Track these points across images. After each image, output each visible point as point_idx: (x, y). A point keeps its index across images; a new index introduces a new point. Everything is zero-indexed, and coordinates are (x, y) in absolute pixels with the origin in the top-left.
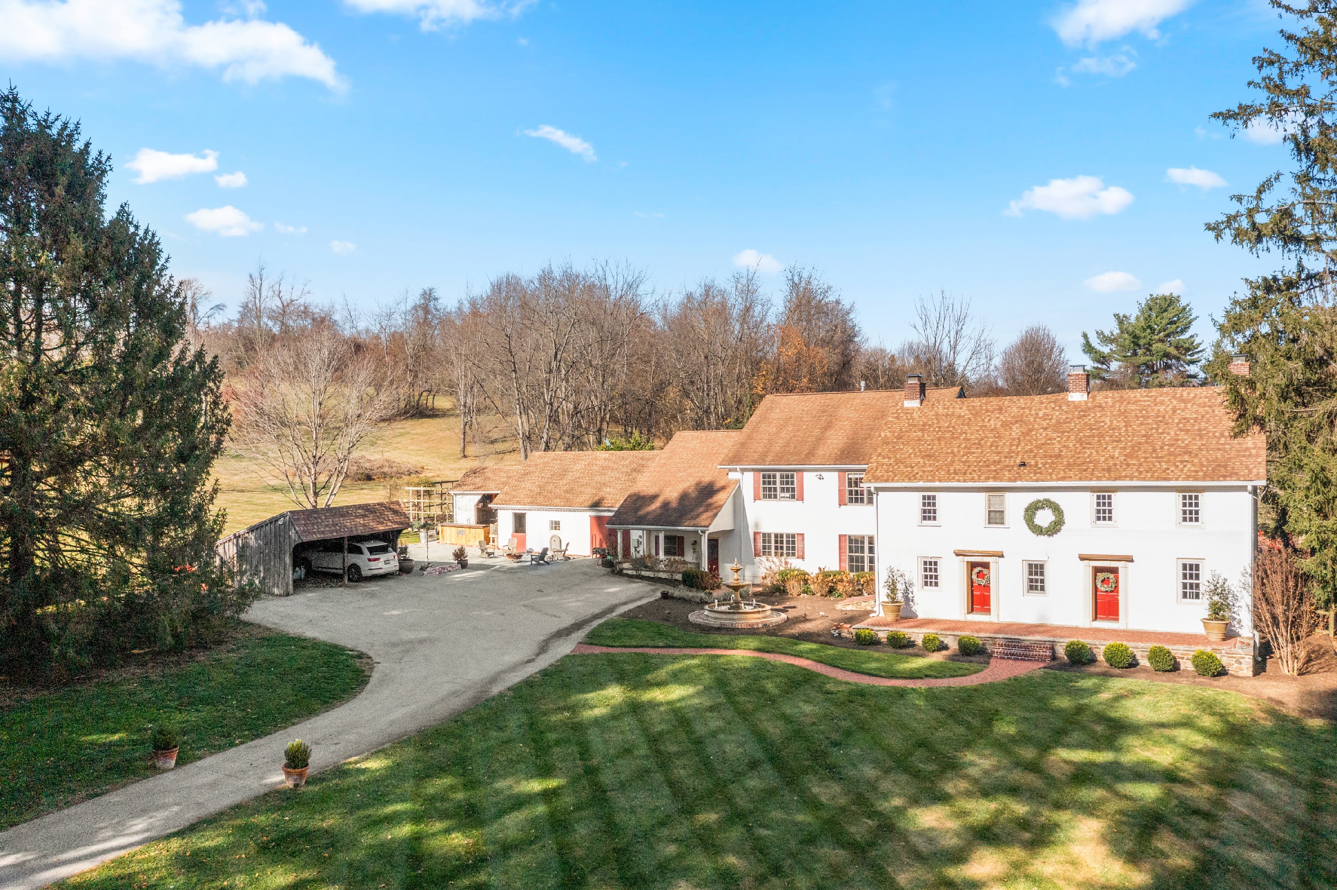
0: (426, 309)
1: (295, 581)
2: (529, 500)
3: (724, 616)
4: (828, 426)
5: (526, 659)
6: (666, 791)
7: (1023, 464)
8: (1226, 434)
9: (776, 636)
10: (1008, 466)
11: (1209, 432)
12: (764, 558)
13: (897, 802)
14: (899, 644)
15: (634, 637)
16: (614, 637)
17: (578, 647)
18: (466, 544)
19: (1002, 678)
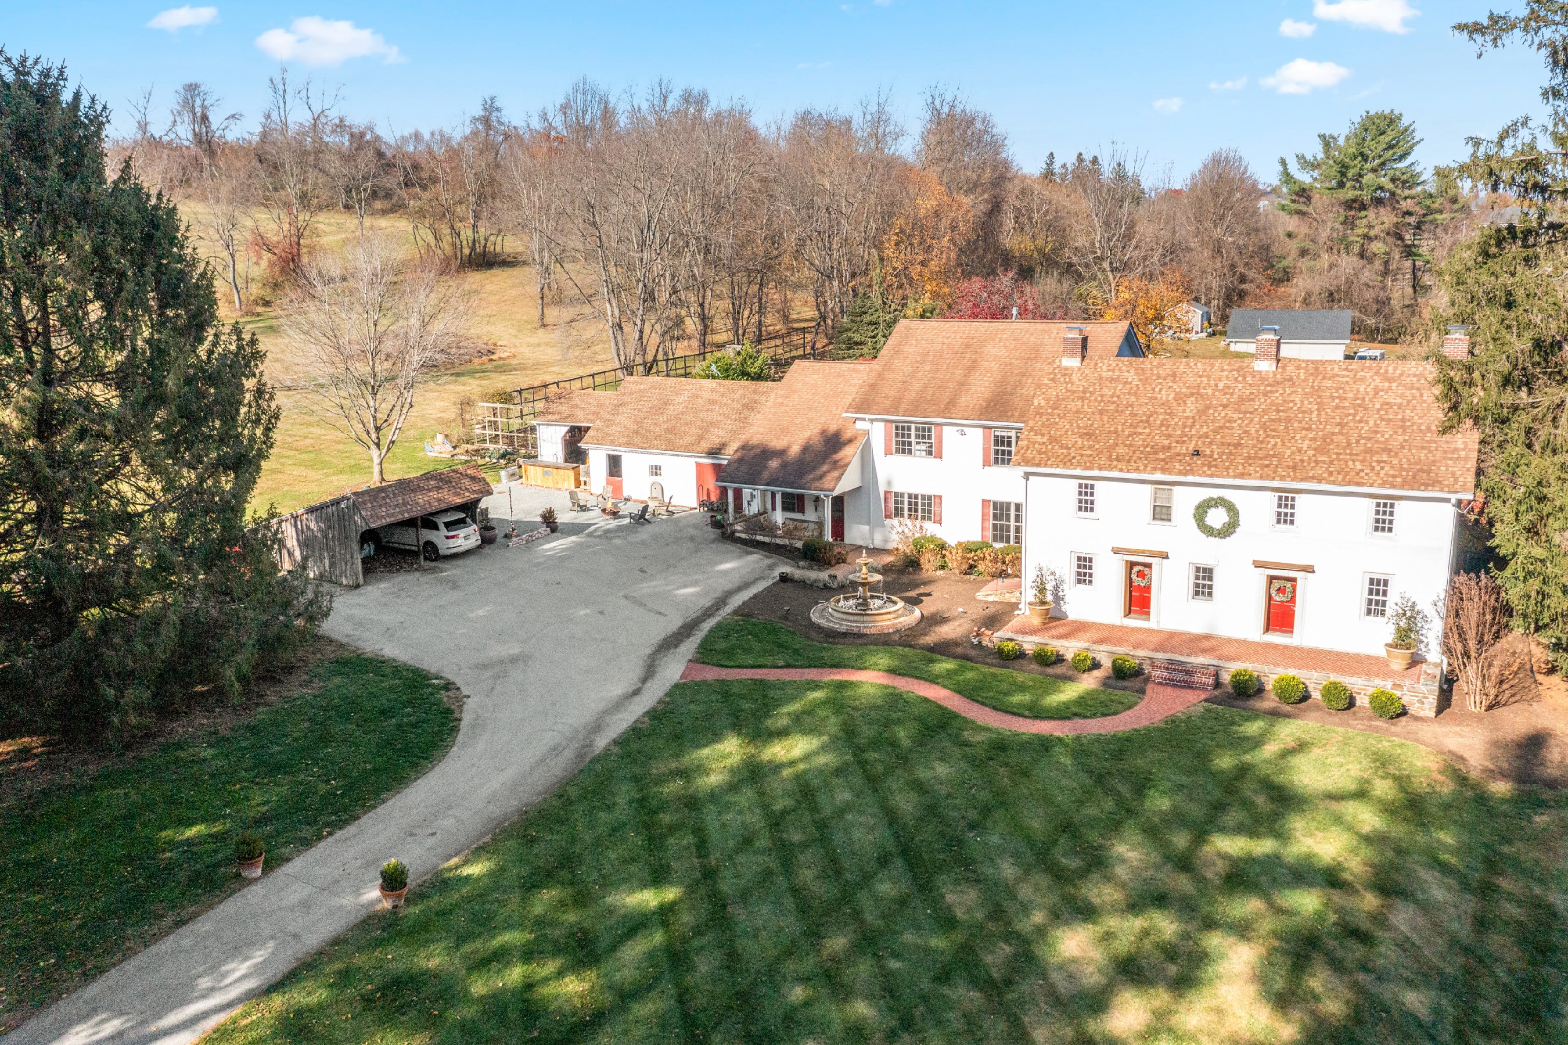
0: (486, 121)
1: (364, 561)
2: (625, 440)
3: (851, 618)
4: (973, 366)
5: (630, 690)
6: (789, 902)
7: (1197, 453)
8: (1434, 428)
9: (910, 646)
10: (1179, 454)
11: (1413, 424)
12: (895, 521)
13: (1038, 917)
14: (1047, 660)
15: (750, 651)
16: (728, 652)
17: (688, 669)
18: (555, 487)
19: (1158, 718)
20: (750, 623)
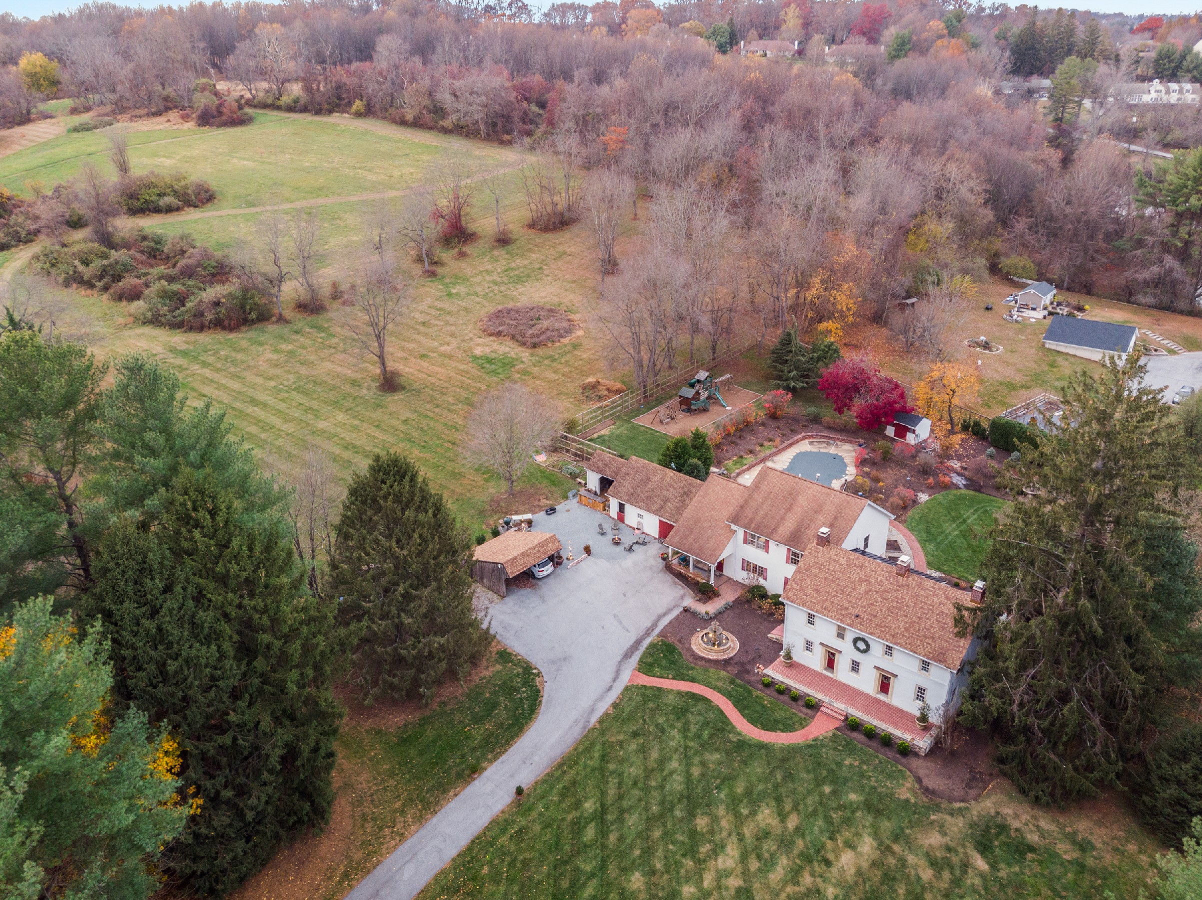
2: (627, 498)
4: (790, 508)
5: (608, 687)
7: (858, 616)
9: (727, 671)
10: (850, 614)
14: (781, 690)
15: (659, 666)
16: (651, 665)
17: (633, 675)
18: (593, 508)
19: (811, 737)
20: (664, 644)
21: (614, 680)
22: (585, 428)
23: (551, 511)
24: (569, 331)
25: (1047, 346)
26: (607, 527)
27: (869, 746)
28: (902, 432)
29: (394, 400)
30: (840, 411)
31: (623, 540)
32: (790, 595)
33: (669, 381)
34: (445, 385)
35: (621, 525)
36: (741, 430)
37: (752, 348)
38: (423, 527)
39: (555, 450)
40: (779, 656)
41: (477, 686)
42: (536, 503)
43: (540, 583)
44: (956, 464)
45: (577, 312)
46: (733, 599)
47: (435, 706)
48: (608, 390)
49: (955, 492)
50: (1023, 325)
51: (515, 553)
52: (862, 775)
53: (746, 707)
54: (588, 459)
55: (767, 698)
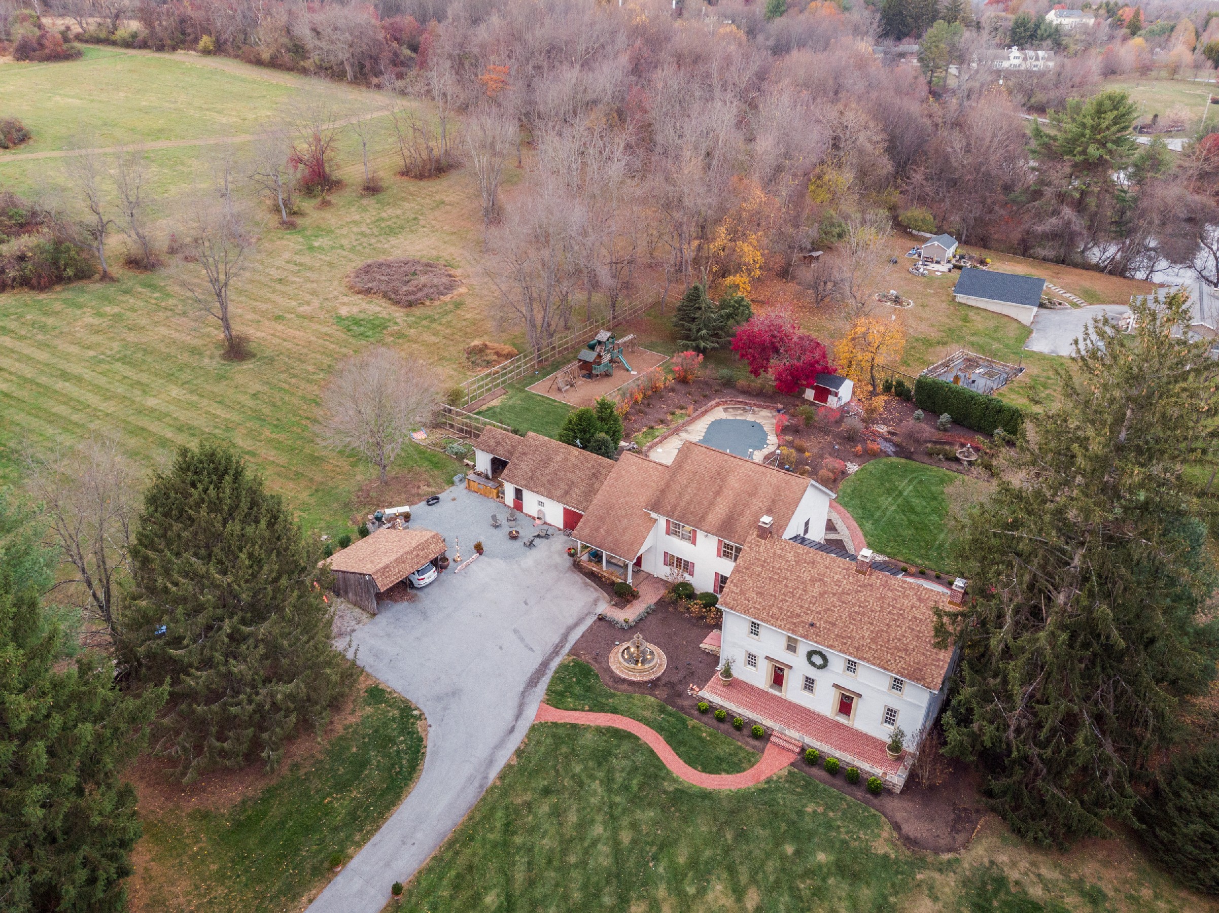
2: (524, 482)
3: (629, 668)
4: (719, 492)
5: (510, 727)
7: (812, 624)
9: (655, 695)
10: (803, 622)
11: (924, 636)
14: (721, 717)
15: (573, 695)
16: (561, 694)
17: (540, 709)
18: (485, 495)
19: (763, 778)
20: (577, 664)
21: (517, 717)
22: (472, 399)
23: (434, 500)
24: (449, 288)
25: (958, 299)
26: (502, 518)
27: (833, 786)
28: (823, 395)
29: (242, 371)
30: (756, 373)
31: (522, 533)
32: (728, 600)
33: (566, 343)
34: (305, 351)
35: (518, 514)
36: (650, 397)
37: (654, 305)
38: (253, 544)
39: (437, 426)
40: (714, 672)
41: (341, 738)
42: (414, 491)
43: (419, 593)
44: (883, 429)
45: (459, 267)
46: (655, 600)
47: (285, 771)
48: (497, 353)
49: (885, 460)
50: (930, 280)
51: (386, 561)
52: (829, 826)
53: (682, 743)
54: (477, 436)
55: (705, 729)
